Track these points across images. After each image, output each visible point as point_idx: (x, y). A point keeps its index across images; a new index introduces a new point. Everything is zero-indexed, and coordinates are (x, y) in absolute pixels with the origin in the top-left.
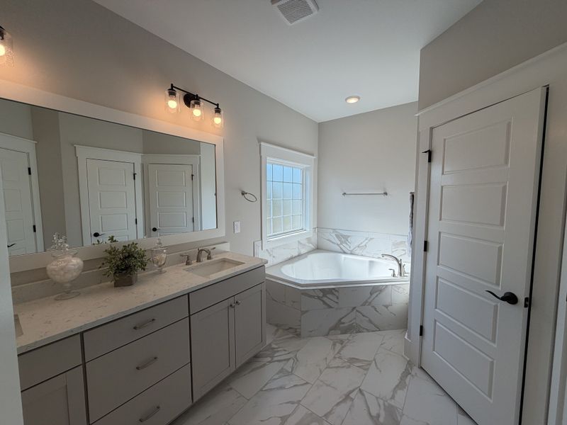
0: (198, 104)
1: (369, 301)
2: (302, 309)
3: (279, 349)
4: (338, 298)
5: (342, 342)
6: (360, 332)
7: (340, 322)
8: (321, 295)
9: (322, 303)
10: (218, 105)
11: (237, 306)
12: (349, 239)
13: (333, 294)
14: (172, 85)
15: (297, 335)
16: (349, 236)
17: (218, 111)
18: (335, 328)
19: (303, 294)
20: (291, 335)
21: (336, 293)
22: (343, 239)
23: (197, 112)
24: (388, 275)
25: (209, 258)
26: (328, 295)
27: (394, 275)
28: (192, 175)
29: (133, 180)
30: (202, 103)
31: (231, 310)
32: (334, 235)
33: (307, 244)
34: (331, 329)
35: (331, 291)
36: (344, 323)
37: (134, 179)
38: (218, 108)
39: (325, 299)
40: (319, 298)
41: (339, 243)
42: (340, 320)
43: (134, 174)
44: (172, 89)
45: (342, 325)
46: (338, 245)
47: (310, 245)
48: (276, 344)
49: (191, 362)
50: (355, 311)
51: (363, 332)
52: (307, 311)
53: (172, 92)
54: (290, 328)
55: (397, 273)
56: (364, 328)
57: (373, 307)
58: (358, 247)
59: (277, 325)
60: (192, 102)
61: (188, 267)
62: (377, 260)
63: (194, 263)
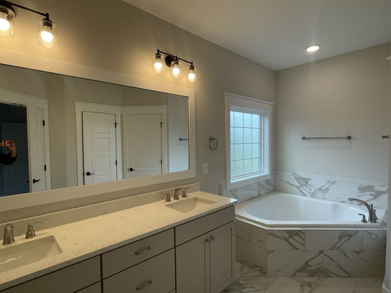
0: (177, 63)
1: (338, 245)
2: (268, 249)
3: (247, 286)
4: (304, 240)
5: (310, 285)
6: (329, 276)
7: (307, 264)
8: (287, 236)
9: (288, 244)
10: (192, 63)
11: (212, 242)
12: (309, 182)
13: (299, 236)
14: (158, 50)
15: (263, 273)
16: (309, 179)
17: (192, 68)
18: (301, 270)
19: (268, 234)
20: (257, 273)
21: (302, 235)
22: (303, 182)
23: (176, 71)
24: (358, 220)
25: (184, 196)
26: (294, 237)
27: (364, 221)
28: (161, 123)
29: (114, 128)
30: (180, 62)
31: (207, 244)
32: (293, 178)
33: (267, 186)
34: (298, 271)
35: (297, 233)
36: (310, 266)
37: (116, 127)
38: (192, 66)
39: (291, 240)
40: (285, 239)
41: (299, 185)
42: (307, 262)
43: (116, 124)
44: (158, 54)
45: (308, 268)
46: (297, 187)
47: (269, 187)
48: (244, 280)
49: (176, 289)
50: (322, 254)
51: (331, 277)
52: (273, 251)
53: (158, 56)
54: (256, 266)
55: (367, 218)
56: (333, 273)
57: (342, 251)
58: (320, 189)
59: (241, 262)
60: (173, 63)
61: (168, 203)
62: (341, 204)
63: (173, 201)
